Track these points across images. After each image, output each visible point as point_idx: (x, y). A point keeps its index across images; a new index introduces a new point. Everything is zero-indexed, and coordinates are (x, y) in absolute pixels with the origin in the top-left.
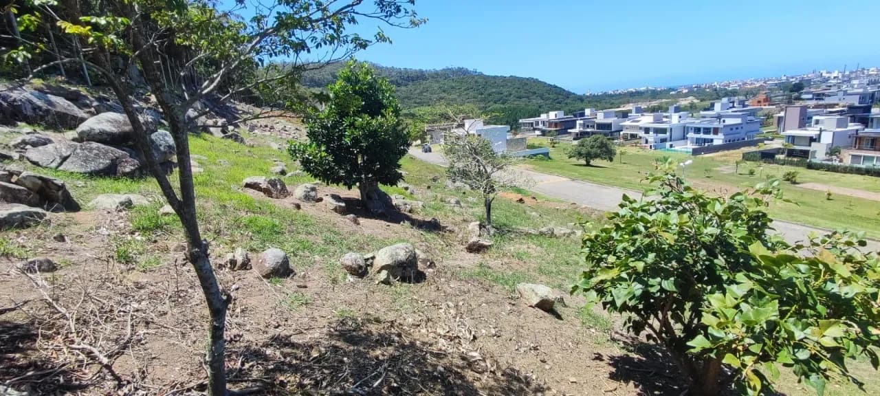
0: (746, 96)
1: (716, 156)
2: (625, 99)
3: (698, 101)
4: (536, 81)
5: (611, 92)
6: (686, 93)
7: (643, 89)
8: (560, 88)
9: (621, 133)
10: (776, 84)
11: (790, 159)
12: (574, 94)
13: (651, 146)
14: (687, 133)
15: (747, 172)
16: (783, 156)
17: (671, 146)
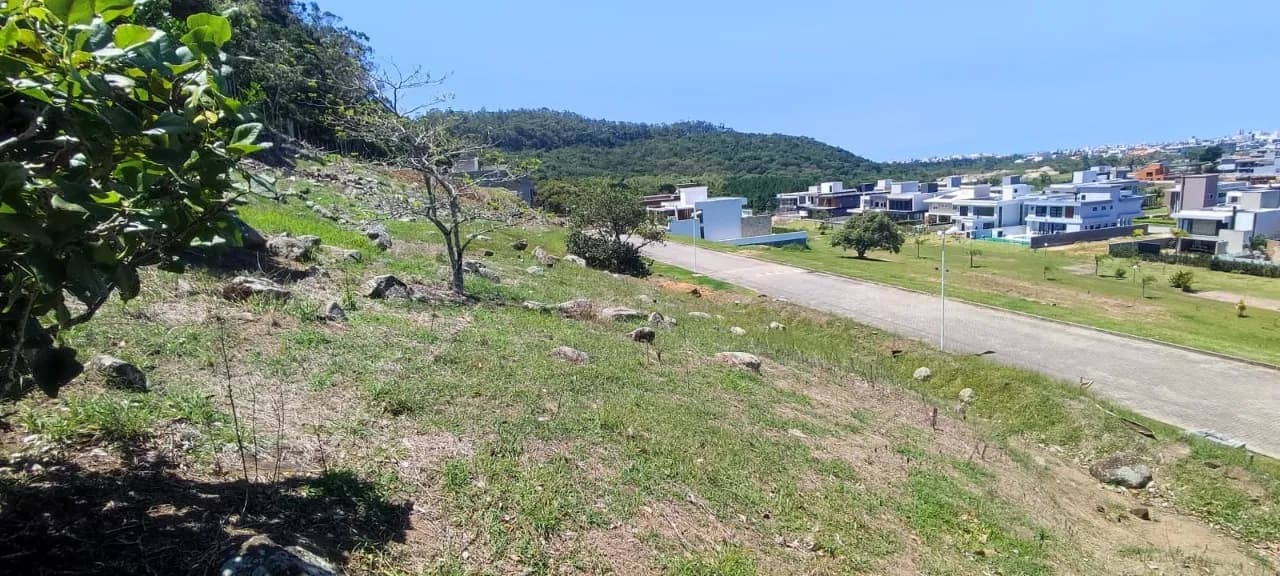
0: (1130, 165)
1: (1070, 250)
2: (945, 170)
3: (1058, 173)
4: (812, 143)
5: (925, 160)
6: (1039, 162)
7: (974, 156)
8: (847, 152)
9: (927, 214)
10: (1180, 150)
11: (1183, 255)
12: (868, 160)
13: (968, 234)
14: (1026, 215)
15: (1113, 273)
16: (1174, 251)
17: (1000, 234)
